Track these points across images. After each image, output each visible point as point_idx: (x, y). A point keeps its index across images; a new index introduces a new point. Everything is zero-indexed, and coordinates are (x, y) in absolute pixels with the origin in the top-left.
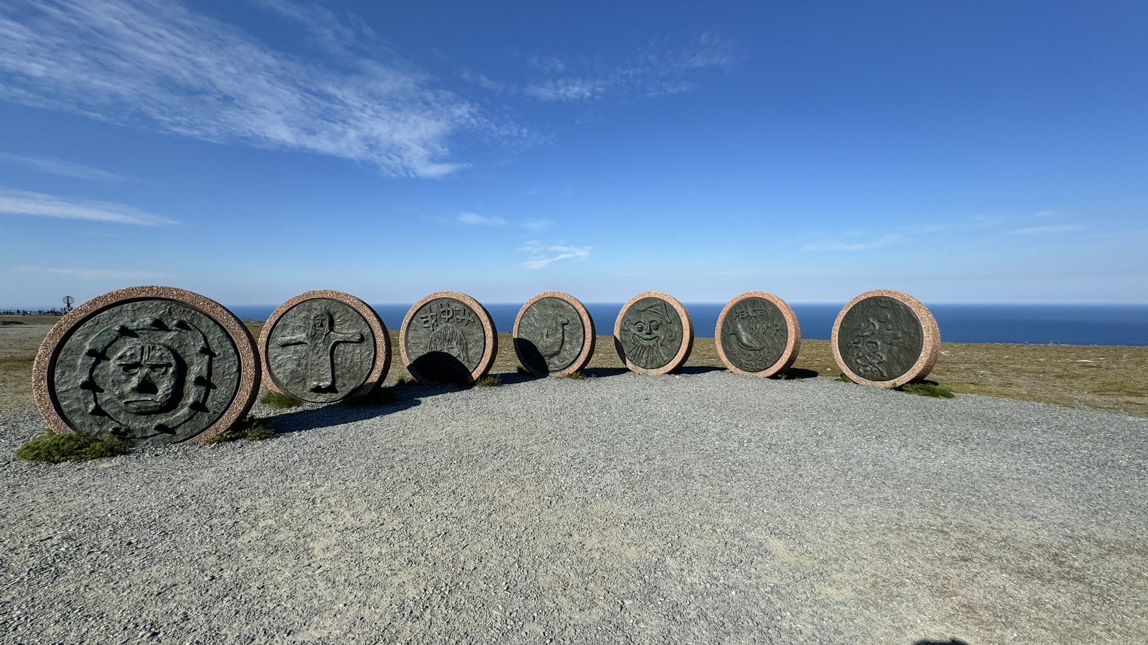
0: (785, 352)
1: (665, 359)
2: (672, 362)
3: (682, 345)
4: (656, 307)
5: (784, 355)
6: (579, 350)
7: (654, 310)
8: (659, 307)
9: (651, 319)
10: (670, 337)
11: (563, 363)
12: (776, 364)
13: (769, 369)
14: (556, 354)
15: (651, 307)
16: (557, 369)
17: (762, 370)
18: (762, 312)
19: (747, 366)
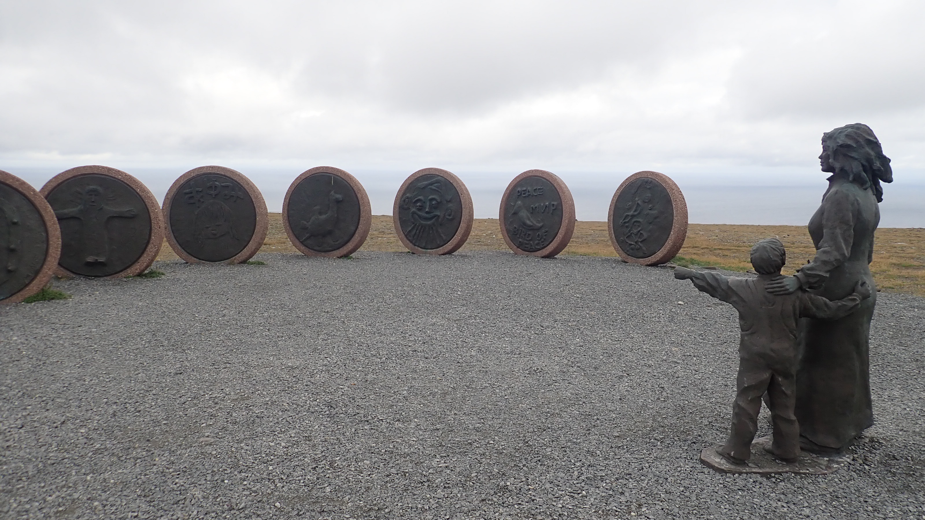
0: (560, 231)
1: (444, 238)
2: (451, 241)
3: (461, 224)
4: (436, 185)
5: (558, 234)
6: (353, 228)
7: (435, 188)
8: (439, 184)
9: (430, 197)
10: (449, 216)
11: (337, 243)
12: (552, 243)
13: (546, 248)
14: (330, 233)
15: (431, 184)
16: (331, 249)
17: (539, 250)
18: (541, 191)
19: (527, 246)
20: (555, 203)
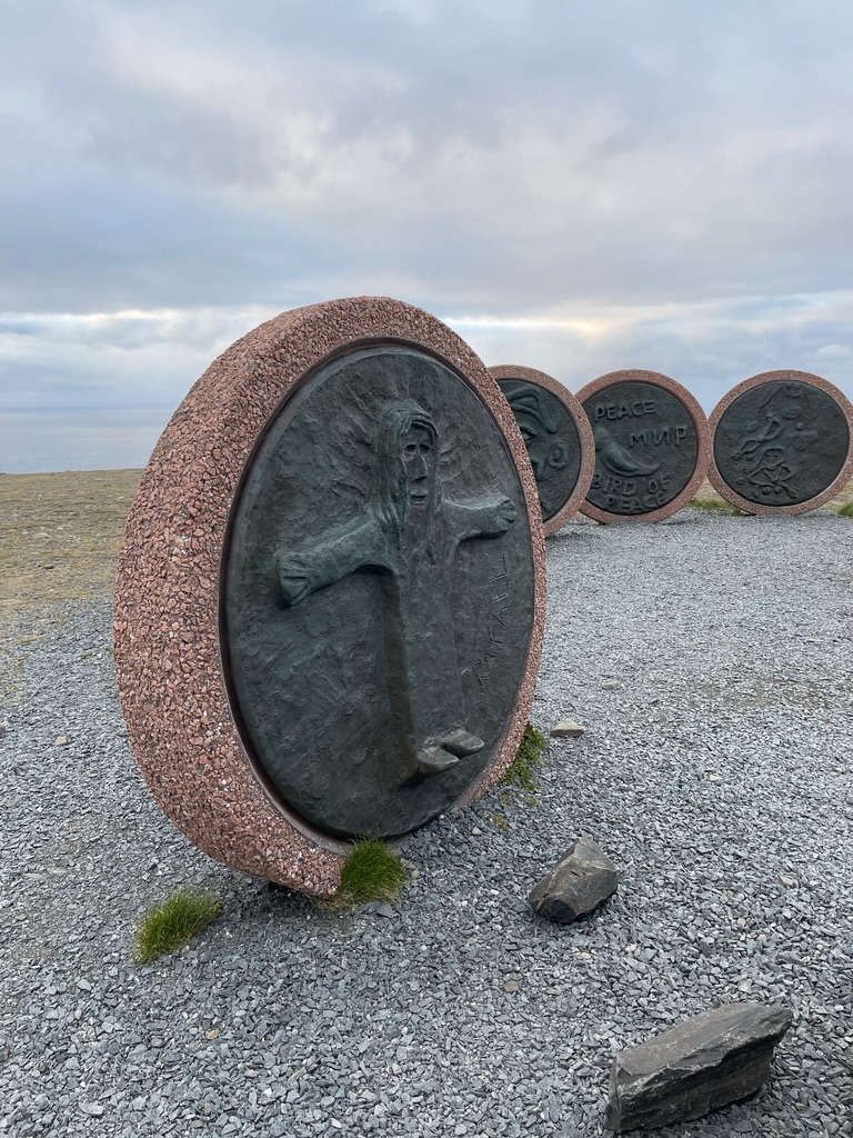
2: (563, 510)
3: (581, 476)
5: (693, 479)
12: (680, 496)
17: (655, 509)
18: (651, 407)
19: (627, 506)
20: (684, 427)
